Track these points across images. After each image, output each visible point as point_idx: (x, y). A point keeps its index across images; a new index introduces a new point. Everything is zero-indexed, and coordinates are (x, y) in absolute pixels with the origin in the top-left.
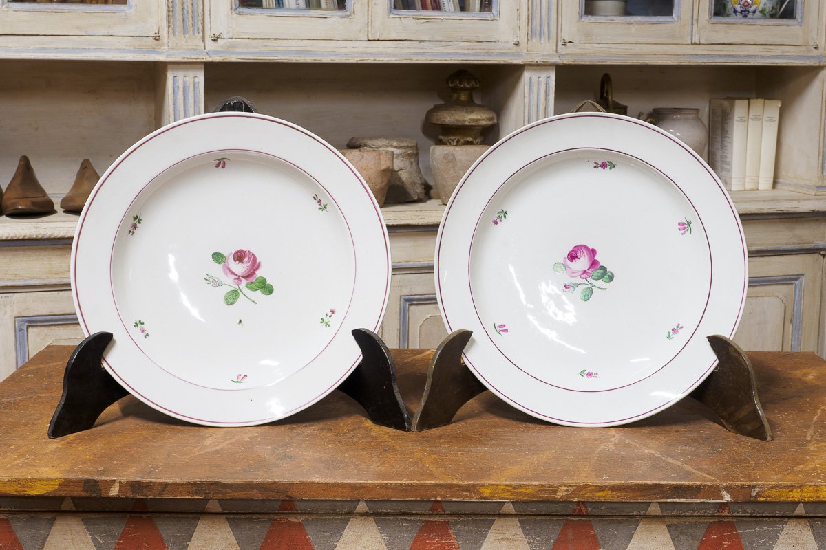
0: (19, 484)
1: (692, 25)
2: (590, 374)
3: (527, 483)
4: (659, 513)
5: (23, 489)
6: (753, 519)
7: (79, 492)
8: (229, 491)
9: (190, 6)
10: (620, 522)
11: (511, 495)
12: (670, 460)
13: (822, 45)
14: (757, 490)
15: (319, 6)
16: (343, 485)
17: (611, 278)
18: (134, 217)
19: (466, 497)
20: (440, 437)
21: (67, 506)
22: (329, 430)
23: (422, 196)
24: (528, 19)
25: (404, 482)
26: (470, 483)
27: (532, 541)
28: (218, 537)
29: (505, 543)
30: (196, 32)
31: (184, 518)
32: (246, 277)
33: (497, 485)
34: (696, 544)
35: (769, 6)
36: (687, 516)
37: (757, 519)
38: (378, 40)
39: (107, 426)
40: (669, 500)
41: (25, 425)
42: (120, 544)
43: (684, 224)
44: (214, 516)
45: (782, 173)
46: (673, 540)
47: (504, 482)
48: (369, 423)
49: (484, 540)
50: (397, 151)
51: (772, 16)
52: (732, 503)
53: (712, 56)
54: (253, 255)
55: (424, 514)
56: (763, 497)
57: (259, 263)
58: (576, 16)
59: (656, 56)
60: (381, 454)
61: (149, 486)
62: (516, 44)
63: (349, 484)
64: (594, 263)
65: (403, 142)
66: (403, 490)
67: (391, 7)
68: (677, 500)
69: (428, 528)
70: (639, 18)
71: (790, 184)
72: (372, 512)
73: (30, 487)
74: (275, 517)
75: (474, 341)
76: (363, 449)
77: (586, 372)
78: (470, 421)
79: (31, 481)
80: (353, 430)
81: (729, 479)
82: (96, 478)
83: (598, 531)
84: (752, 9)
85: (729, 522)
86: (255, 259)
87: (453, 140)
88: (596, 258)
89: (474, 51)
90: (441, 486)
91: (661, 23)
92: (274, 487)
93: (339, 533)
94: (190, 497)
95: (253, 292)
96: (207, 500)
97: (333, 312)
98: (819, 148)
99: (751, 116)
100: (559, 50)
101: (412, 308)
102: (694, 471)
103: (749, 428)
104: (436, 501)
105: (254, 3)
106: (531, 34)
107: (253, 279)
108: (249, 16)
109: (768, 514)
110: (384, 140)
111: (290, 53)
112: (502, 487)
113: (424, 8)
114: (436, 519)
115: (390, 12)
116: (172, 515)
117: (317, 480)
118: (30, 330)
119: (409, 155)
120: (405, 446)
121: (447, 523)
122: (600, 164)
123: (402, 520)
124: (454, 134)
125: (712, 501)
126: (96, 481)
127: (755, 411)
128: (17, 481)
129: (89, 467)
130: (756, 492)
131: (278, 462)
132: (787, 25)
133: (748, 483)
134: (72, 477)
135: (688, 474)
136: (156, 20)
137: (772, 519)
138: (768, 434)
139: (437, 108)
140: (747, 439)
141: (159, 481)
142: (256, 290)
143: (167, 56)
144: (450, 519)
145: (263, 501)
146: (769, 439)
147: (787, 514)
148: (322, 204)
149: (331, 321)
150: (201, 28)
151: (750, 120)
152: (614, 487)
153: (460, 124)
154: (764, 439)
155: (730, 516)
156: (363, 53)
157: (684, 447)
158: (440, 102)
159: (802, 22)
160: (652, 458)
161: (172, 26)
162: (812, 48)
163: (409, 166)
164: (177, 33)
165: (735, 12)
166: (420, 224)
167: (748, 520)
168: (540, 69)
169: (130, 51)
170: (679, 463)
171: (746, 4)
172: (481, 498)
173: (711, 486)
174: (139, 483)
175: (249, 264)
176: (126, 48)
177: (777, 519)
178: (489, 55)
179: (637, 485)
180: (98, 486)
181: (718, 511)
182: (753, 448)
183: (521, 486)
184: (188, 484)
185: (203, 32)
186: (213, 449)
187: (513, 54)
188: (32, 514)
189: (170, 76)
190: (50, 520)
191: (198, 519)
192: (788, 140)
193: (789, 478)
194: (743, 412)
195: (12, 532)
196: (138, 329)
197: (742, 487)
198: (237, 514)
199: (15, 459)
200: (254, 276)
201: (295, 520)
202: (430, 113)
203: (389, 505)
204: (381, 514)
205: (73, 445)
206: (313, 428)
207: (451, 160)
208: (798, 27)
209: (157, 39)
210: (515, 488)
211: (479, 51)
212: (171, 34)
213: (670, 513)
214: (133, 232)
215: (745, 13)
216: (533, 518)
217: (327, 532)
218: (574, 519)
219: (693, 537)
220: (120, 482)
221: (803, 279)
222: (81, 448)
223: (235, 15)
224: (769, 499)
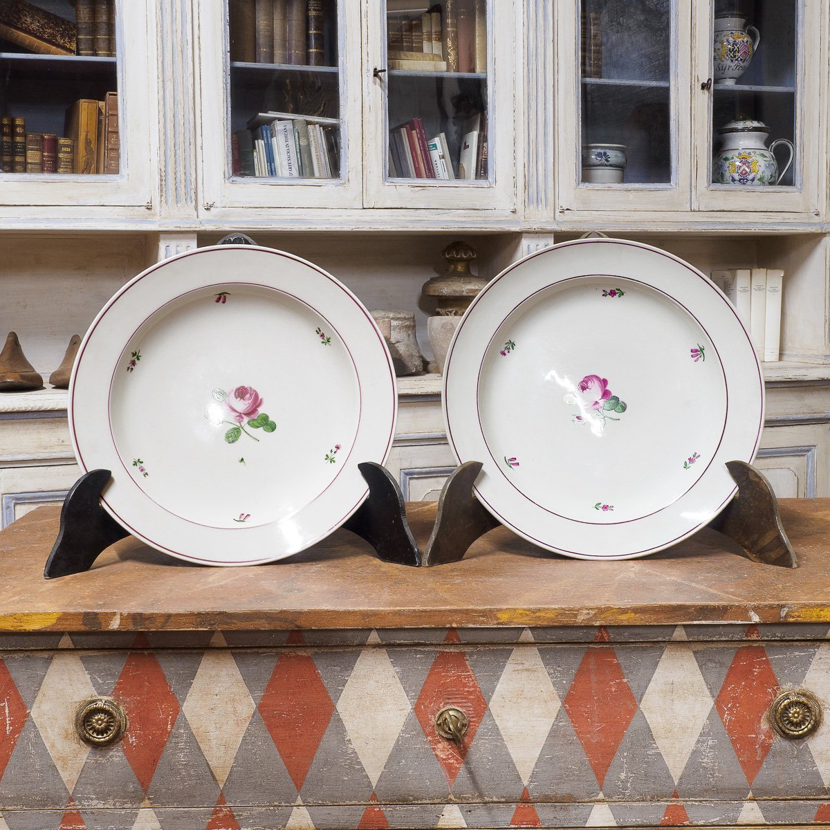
0: (15, 618)
1: (691, 192)
2: (605, 508)
3: (546, 606)
4: (685, 638)
5: (19, 624)
6: (783, 643)
7: (77, 626)
8: (235, 621)
9: (183, 176)
10: (644, 649)
11: (529, 620)
12: (694, 585)
13: (823, 211)
14: (786, 610)
15: (312, 175)
16: (354, 613)
17: (624, 408)
18: (133, 353)
19: (483, 622)
20: (452, 571)
21: (66, 642)
22: (336, 567)
23: (420, 368)
24: (525, 186)
25: (417, 608)
26: (486, 607)
27: (552, 672)
28: (223, 673)
29: (525, 674)
30: (189, 200)
31: (186, 653)
32: (248, 414)
33: (515, 610)
34: (725, 671)
35: (767, 174)
36: (715, 641)
37: (786, 642)
38: (373, 208)
39: (105, 568)
40: (695, 623)
41: (20, 569)
42: (120, 683)
43: (696, 351)
44: (217, 651)
45: (788, 344)
46: (701, 667)
47: (521, 605)
48: (377, 561)
49: (502, 671)
50: (394, 323)
51: (771, 184)
52: (761, 624)
53: (713, 223)
54: (255, 391)
55: (440, 645)
56: (793, 617)
57: (261, 400)
58: (573, 183)
59: (655, 223)
60: (391, 585)
61: (151, 618)
62: (513, 212)
63: (360, 611)
64: (606, 394)
65: (400, 313)
66: (417, 616)
67: (386, 176)
68: (704, 622)
69: (443, 659)
70: (637, 186)
71: (796, 355)
72: (384, 643)
73: (27, 622)
74: (283, 650)
75: (484, 473)
76: (372, 582)
77: (602, 505)
78: (482, 558)
79: (28, 615)
80: (361, 567)
81: (756, 600)
82: (95, 611)
83: (621, 659)
84: (750, 177)
85: (759, 647)
86: (257, 396)
87: (451, 312)
88: (607, 388)
89: (470, 219)
90: (456, 611)
91: (659, 190)
92: (283, 615)
93: (350, 667)
94: (194, 629)
95: (256, 429)
96: (211, 633)
97: (338, 448)
98: (825, 317)
99: (753, 287)
100: (557, 218)
101: (412, 482)
102: (719, 593)
103: (773, 555)
104: (452, 629)
105: (247, 172)
106: (527, 202)
107: (255, 416)
108: (242, 185)
109: (799, 638)
110: (381, 312)
111: (284, 221)
112: (520, 612)
113: (419, 175)
114: (452, 650)
115: (385, 180)
116: (175, 651)
117: (326, 608)
118: (18, 507)
119: (406, 327)
120: (416, 579)
121: (463, 654)
122: (609, 292)
123: (416, 651)
124: (452, 306)
125: (740, 622)
126: (96, 614)
127: (779, 538)
128: (13, 616)
129: (89, 601)
130: (785, 612)
131: (285, 594)
132: (787, 192)
133: (777, 603)
134: (71, 610)
135: (712, 596)
136: (149, 190)
137: (803, 643)
138: (794, 561)
139: (433, 280)
140: (772, 567)
141: (162, 612)
142: (258, 427)
143: (160, 225)
144: (467, 649)
145: (270, 632)
146: (795, 565)
147: (819, 637)
148: (325, 338)
149: (337, 457)
150: (193, 197)
151: (753, 290)
152: (637, 609)
153: (457, 294)
154: (790, 566)
155: (759, 641)
156: (358, 221)
157: (707, 575)
158: (435, 275)
159: (801, 189)
160: (673, 583)
161: (164, 195)
162: (813, 214)
163: (406, 338)
164: (170, 202)
165: (734, 180)
166: (419, 393)
167: (778, 644)
168: (538, 237)
169: (122, 221)
170: (704, 588)
171: (744, 172)
172: (498, 624)
173: (739, 607)
174: (140, 615)
175: (250, 401)
176: (117, 217)
177: (809, 643)
178: (485, 222)
179: (660, 606)
180: (98, 619)
181: (747, 636)
182: (779, 574)
183: (539, 610)
184: (192, 614)
185: (196, 201)
186: (217, 584)
187: (509, 222)
188: (28, 653)
189: (162, 245)
190: (47, 659)
191: (202, 654)
192: (792, 310)
193: (819, 597)
194: (767, 539)
195: (6, 673)
196: (136, 468)
197: (771, 607)
198: (243, 648)
199: (11, 597)
200: (256, 413)
201: (304, 654)
202: (426, 286)
203: (402, 634)
204: (393, 645)
205: (71, 584)
206: (320, 566)
207: (449, 329)
208: (798, 194)
209: (149, 208)
210: (534, 612)
211: (476, 219)
212: (163, 203)
213: (696, 638)
214: (132, 369)
215: (743, 180)
216: (553, 646)
217: (337, 666)
218: (596, 647)
219: (722, 664)
220: (121, 615)
221: (815, 451)
222: (79, 586)
223: (229, 184)
224: (799, 619)
